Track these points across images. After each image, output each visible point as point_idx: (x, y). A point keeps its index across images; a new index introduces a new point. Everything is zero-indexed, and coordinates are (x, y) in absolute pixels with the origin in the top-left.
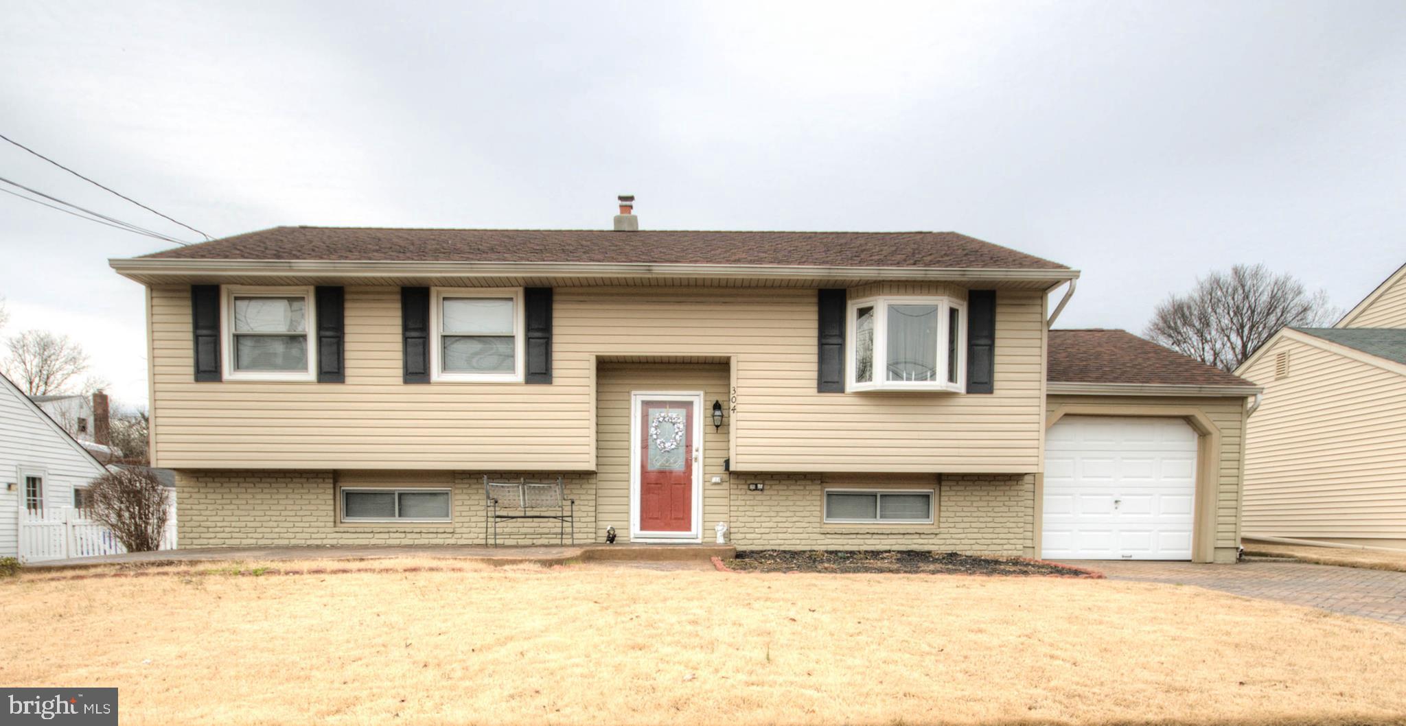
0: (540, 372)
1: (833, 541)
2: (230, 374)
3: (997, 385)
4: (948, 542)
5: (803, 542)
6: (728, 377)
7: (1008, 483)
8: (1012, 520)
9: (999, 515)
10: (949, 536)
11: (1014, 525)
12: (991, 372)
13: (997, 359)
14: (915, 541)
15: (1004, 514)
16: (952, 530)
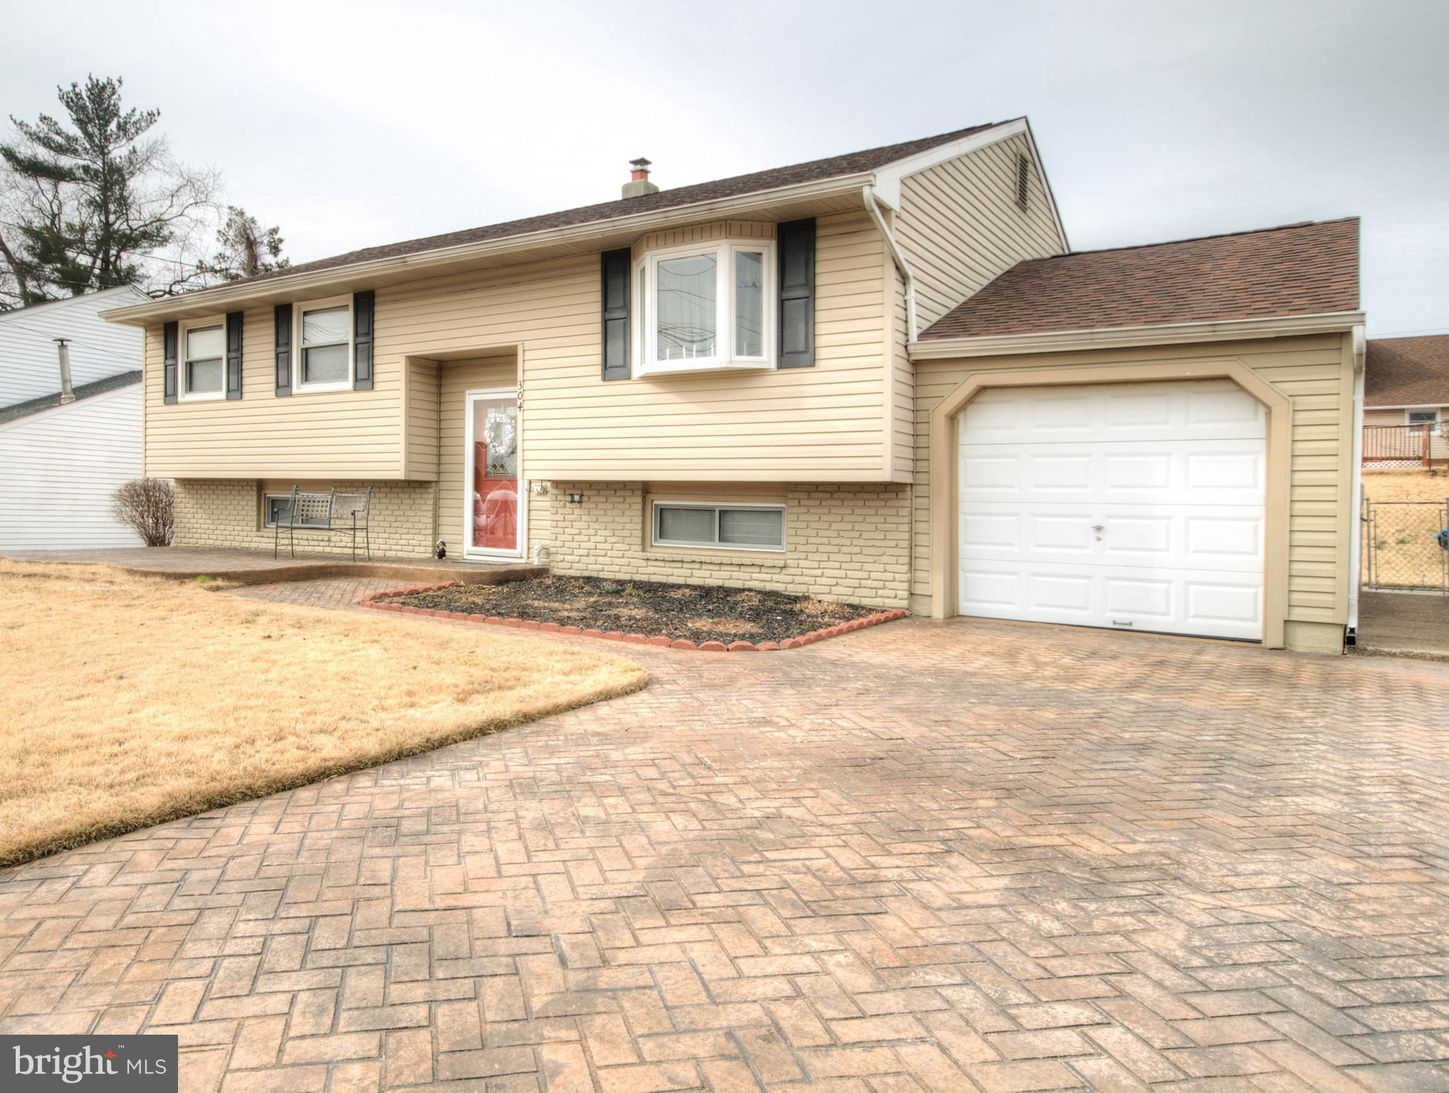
0: (365, 380)
1: (656, 570)
2: (183, 397)
3: (821, 353)
4: (798, 579)
5: (623, 569)
6: (515, 371)
7: (883, 496)
8: (889, 551)
9: (871, 543)
10: (798, 571)
11: (893, 560)
12: (810, 336)
13: (820, 316)
14: (755, 576)
15: (877, 543)
16: (802, 563)
